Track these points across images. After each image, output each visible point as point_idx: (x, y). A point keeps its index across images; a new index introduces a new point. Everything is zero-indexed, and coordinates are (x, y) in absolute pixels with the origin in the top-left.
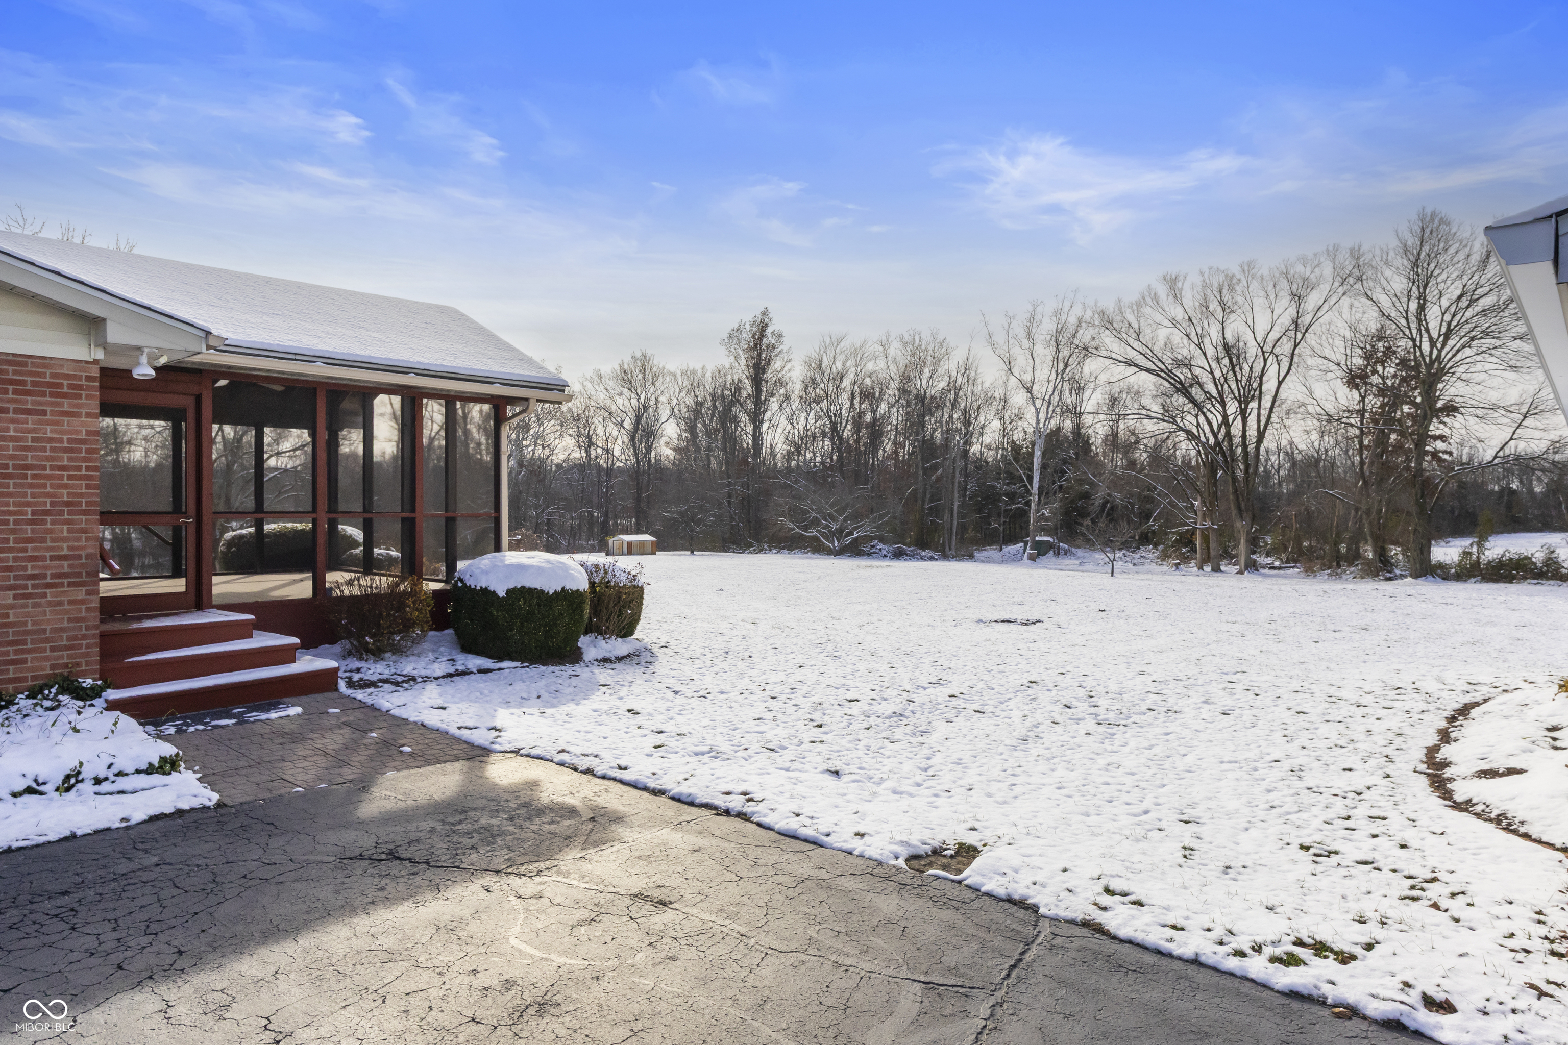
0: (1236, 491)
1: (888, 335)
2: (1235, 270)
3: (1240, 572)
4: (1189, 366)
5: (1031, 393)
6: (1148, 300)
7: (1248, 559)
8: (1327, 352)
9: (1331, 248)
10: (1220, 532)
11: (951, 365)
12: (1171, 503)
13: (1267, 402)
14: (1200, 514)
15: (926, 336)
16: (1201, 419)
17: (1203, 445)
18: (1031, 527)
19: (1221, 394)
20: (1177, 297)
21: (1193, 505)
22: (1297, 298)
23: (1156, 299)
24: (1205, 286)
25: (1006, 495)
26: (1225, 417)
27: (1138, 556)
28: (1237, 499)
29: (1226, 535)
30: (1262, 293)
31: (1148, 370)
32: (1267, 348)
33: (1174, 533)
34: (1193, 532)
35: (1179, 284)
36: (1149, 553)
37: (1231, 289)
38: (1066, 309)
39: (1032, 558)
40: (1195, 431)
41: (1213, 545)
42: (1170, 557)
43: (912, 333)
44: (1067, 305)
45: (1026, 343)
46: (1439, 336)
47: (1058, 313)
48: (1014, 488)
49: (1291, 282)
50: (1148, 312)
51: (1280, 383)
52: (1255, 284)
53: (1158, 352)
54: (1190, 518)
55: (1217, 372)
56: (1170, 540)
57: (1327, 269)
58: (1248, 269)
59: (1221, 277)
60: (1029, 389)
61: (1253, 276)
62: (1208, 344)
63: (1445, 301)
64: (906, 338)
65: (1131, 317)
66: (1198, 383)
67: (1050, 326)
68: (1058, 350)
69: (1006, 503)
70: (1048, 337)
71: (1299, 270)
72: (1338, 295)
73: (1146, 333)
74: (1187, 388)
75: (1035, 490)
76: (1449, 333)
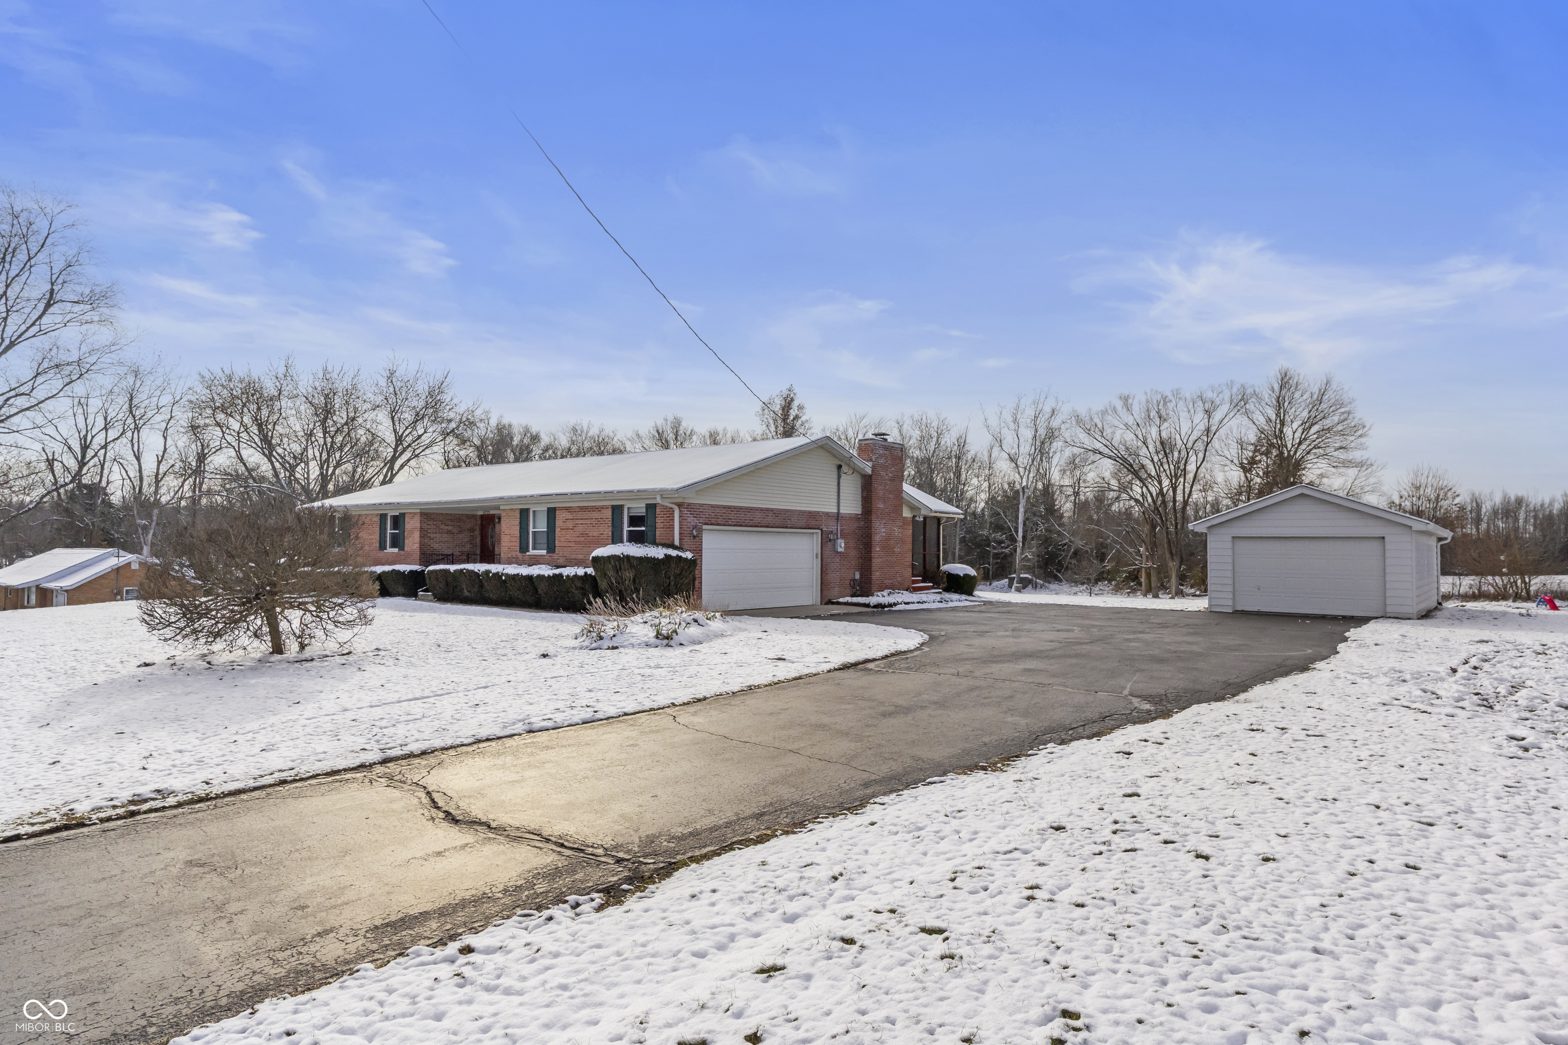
0: (1169, 542)
1: (902, 414)
2: (1168, 393)
3: (1172, 598)
4: (1137, 455)
5: (1016, 463)
6: (1110, 412)
7: (1177, 588)
8: (1227, 453)
9: (1229, 382)
10: (1159, 571)
11: (949, 440)
13: (1190, 476)
14: (1144, 557)
16: (1145, 489)
17: (1146, 509)
18: (1017, 566)
19: (1159, 476)
20: (1128, 408)
21: (1139, 551)
22: (1209, 413)
23: (1115, 410)
24: (1147, 401)
25: (996, 541)
26: (1161, 489)
28: (1170, 546)
29: (1163, 572)
30: (1186, 409)
31: (1110, 457)
32: (1190, 445)
33: (1125, 572)
34: (1139, 570)
35: (1130, 401)
37: (1165, 404)
38: (1042, 400)
39: (1018, 589)
40: (1141, 499)
41: (1154, 579)
42: (1121, 589)
43: (920, 413)
44: (1043, 396)
45: (1012, 426)
46: (1293, 446)
47: (1035, 403)
48: (998, 536)
49: (1204, 403)
50: (1109, 418)
51: (1198, 468)
52: (1181, 404)
53: (1116, 446)
54: (1137, 560)
55: (1156, 459)
56: (1120, 577)
57: (1226, 395)
58: (1177, 393)
59: (1159, 397)
60: (1013, 459)
61: (1180, 398)
62: (1149, 441)
63: (1295, 425)
64: (917, 417)
65: (1097, 420)
66: (1143, 466)
67: (1030, 412)
68: (1036, 431)
69: (995, 548)
70: (1029, 421)
71: (1209, 395)
72: (1232, 414)
73: (1108, 432)
74: (1136, 470)
75: (1020, 538)
76: (1300, 443)
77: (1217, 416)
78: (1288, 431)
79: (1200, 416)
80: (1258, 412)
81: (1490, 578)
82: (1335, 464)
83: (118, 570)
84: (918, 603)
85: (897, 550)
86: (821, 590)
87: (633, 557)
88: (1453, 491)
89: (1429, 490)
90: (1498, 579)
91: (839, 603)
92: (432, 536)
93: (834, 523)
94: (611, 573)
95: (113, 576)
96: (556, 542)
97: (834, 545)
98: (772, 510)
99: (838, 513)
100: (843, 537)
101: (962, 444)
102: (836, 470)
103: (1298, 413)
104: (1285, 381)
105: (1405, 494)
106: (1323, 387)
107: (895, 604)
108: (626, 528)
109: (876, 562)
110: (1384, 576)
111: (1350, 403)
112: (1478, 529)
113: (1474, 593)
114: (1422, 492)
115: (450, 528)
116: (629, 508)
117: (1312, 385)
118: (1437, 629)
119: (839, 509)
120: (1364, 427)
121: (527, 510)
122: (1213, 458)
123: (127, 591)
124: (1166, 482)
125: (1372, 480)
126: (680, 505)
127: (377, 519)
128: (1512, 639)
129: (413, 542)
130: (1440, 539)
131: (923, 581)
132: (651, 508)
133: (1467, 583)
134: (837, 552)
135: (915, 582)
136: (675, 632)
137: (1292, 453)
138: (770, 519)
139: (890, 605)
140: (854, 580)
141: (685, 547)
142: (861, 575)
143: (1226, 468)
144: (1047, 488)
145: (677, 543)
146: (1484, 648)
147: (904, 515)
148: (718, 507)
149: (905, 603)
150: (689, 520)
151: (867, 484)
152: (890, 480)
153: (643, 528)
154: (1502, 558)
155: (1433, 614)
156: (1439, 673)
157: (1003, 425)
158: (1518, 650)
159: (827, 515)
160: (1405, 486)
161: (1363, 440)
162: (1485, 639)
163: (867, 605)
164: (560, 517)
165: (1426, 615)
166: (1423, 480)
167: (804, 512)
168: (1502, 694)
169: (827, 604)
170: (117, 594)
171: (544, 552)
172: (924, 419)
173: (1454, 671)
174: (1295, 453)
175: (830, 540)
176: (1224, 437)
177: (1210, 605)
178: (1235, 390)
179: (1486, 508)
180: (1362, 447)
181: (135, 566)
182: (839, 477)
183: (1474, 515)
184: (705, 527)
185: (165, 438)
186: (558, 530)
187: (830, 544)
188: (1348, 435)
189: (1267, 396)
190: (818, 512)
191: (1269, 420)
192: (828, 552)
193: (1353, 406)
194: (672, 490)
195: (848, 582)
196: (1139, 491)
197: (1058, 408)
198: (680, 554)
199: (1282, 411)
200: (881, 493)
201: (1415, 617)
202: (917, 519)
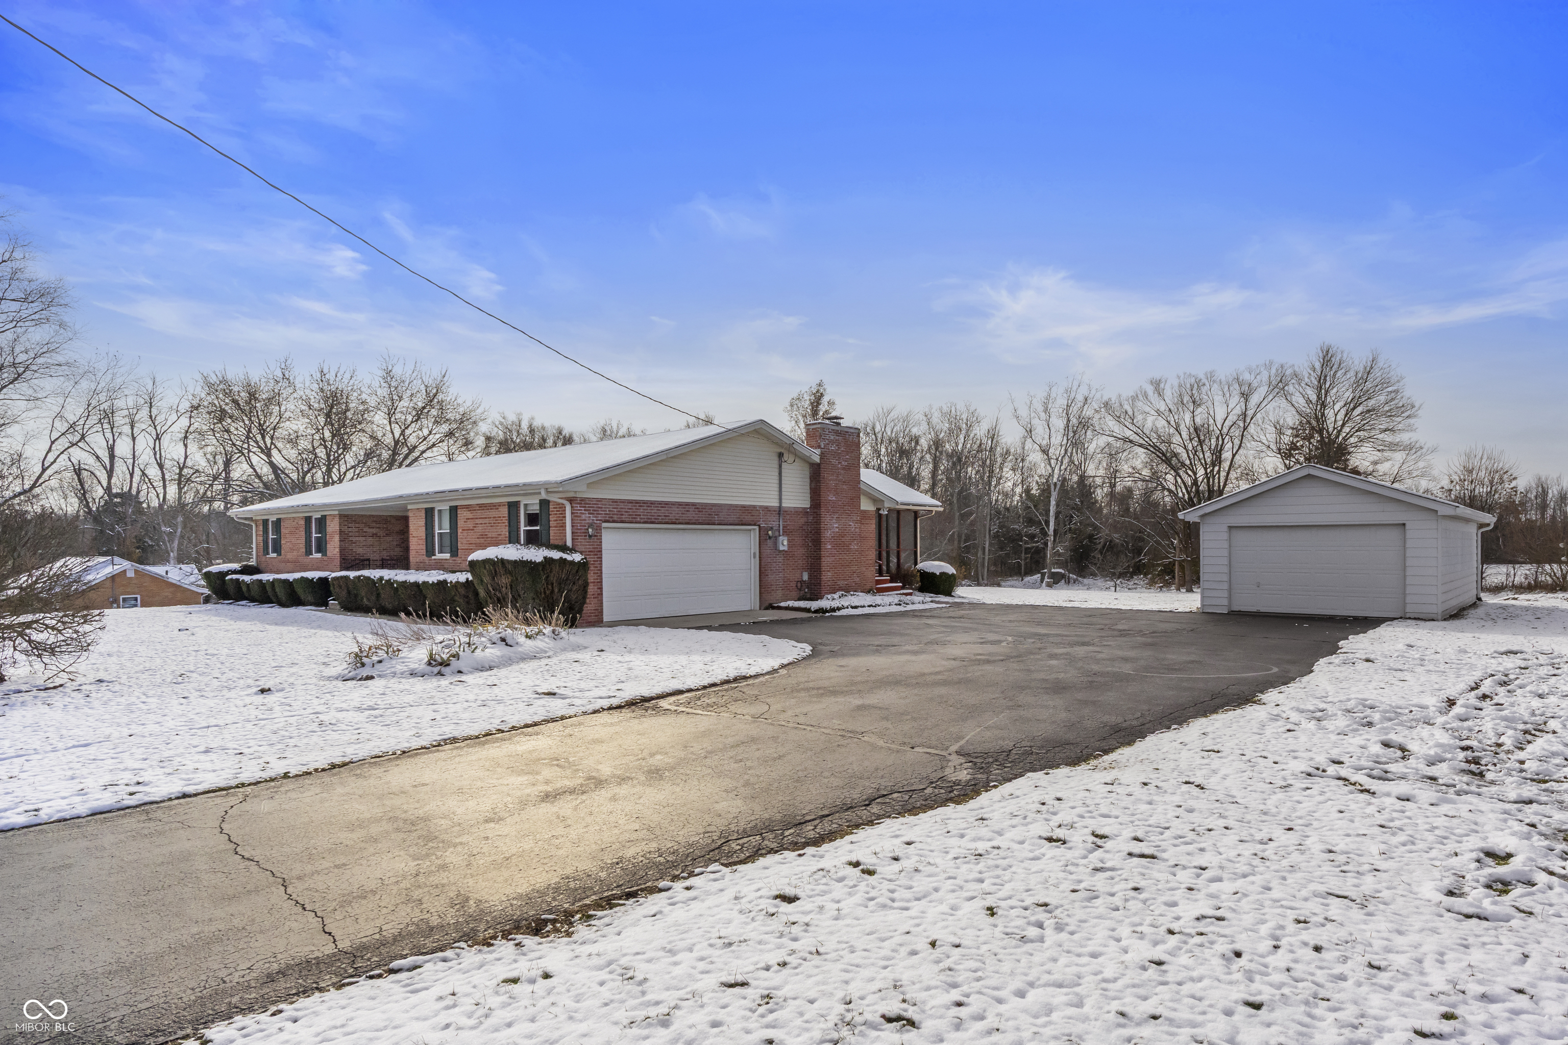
1: (931, 407)
2: (1201, 376)
4: (1170, 443)
5: (1048, 455)
6: (1141, 397)
8: (1263, 439)
9: (1267, 363)
10: (1192, 563)
11: (980, 431)
12: (1157, 542)
13: (1226, 465)
14: (1178, 549)
15: (961, 407)
16: (1178, 479)
17: (1180, 499)
18: (1048, 561)
19: (1193, 465)
20: (1160, 393)
21: (1173, 543)
22: (1246, 396)
23: (1146, 395)
24: (1180, 386)
25: (1028, 536)
26: (1196, 479)
27: (1132, 583)
30: (1221, 393)
31: (1141, 446)
32: (1225, 430)
33: (1158, 565)
34: (1173, 564)
35: (1162, 385)
36: (1139, 580)
37: (1199, 388)
38: (1074, 388)
39: (1049, 586)
40: (1174, 489)
41: (1187, 572)
42: (1156, 583)
43: (949, 405)
44: (1075, 385)
45: (1043, 415)
46: (1334, 428)
47: (1068, 391)
48: (1033, 530)
49: (1240, 386)
50: (1139, 404)
51: (1234, 456)
52: (1215, 387)
53: (1148, 433)
54: (1172, 553)
55: (1190, 447)
56: (1156, 570)
57: (1265, 376)
58: (1211, 376)
59: (1193, 380)
60: (1045, 451)
61: (1214, 381)
62: (1182, 427)
63: (1337, 407)
64: (945, 409)
65: (1127, 407)
66: (1176, 455)
67: (1062, 402)
68: (1069, 421)
69: (1026, 543)
70: (1061, 410)
71: (1247, 377)
72: (1271, 397)
73: (1139, 418)
74: (1168, 458)
75: (1051, 532)
76: (1343, 425)
77: (1254, 400)
78: (1330, 413)
79: (1235, 400)
80: (1298, 394)
81: (1547, 567)
82: (1381, 447)
83: (113, 578)
84: (869, 606)
85: (854, 547)
86: (760, 593)
87: (508, 561)
88: (1509, 474)
89: (1482, 474)
90: (1555, 566)
91: (779, 608)
92: (354, 539)
93: (776, 518)
94: (486, 579)
95: (108, 584)
96: (459, 545)
97: (776, 544)
98: (693, 504)
99: (780, 507)
100: (786, 533)
101: (993, 435)
102: (776, 458)
103: (1342, 393)
104: (1327, 358)
105: (1456, 478)
106: (1369, 364)
107: (839, 609)
108: (523, 528)
109: (827, 561)
110: (1405, 570)
111: (1398, 381)
112: (1543, 515)
113: (1529, 583)
114: (1474, 476)
115: (374, 531)
116: (526, 505)
117: (1356, 362)
118: (1460, 635)
119: (780, 502)
120: (1413, 407)
121: (432, 509)
122: (1248, 445)
123: (124, 600)
124: (1201, 472)
125: (1421, 464)
126: (571, 500)
127: (302, 522)
128: (1546, 648)
129: (334, 547)
130: (1481, 526)
131: (891, 581)
132: (544, 503)
133: (1522, 572)
134: (780, 551)
135: (878, 582)
136: (456, 656)
137: (1333, 437)
138: (691, 515)
139: (833, 610)
140: (802, 582)
141: (578, 548)
142: (810, 576)
143: (1262, 455)
144: (1082, 478)
145: (569, 543)
146: (1510, 663)
147: (862, 508)
148: (623, 501)
149: (852, 607)
150: (583, 517)
151: (816, 473)
152: (844, 469)
153: (538, 528)
154: (1561, 545)
155: (1465, 613)
156: (1426, 707)
157: (1033, 415)
158: (1553, 665)
159: (767, 509)
160: (1456, 469)
161: (1411, 421)
162: (1515, 648)
163: (808, 610)
164: (462, 515)
165: (1457, 614)
166: (1476, 463)
167: (736, 506)
168: (1505, 748)
169: (766, 608)
170: (113, 602)
171: (447, 556)
172: (953, 411)
173: (1451, 703)
174: (1337, 437)
175: (770, 538)
176: (1260, 422)
177: (1203, 605)
178: (1273, 371)
179: (1553, 493)
180: (1410, 428)
181: (131, 574)
182: (780, 466)
183: (1539, 500)
184: (604, 525)
185: (186, 446)
186: (460, 531)
187: (770, 543)
188: (1393, 416)
189: (1307, 375)
190: (754, 507)
191: (1309, 401)
192: (767, 551)
193: (1401, 384)
194: (556, 483)
195: (793, 584)
196: (1173, 481)
197: (1091, 396)
198: (565, 556)
199: (1323, 391)
200: (832, 484)
201: (1440, 617)
202: (881, 512)
